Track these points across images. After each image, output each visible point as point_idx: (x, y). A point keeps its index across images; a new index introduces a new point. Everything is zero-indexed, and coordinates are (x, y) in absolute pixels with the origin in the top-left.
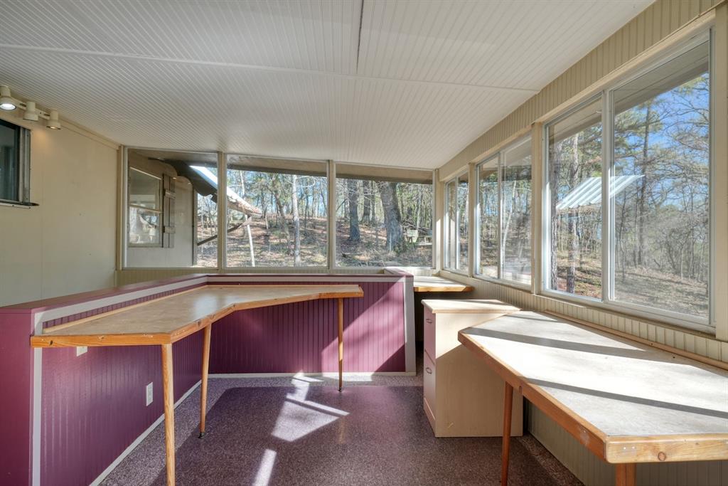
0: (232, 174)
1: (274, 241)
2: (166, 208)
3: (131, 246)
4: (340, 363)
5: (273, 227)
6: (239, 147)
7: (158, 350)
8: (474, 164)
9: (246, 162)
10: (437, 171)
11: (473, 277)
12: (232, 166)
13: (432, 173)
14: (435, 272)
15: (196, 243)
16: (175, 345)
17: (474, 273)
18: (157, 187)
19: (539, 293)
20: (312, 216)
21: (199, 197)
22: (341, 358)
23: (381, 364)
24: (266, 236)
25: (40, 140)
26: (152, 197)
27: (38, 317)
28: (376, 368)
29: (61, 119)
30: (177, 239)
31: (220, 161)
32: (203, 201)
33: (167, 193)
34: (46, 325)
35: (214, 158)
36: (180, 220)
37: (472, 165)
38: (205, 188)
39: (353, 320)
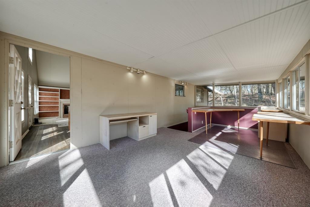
0: (215, 87)
1: (229, 101)
2: (202, 95)
3: (197, 102)
4: (239, 124)
5: (229, 97)
6: (217, 82)
7: (204, 113)
8: (284, 79)
9: (219, 84)
10: (277, 80)
11: (284, 108)
12: (216, 86)
13: (275, 81)
14: (276, 108)
15: (208, 101)
16: (207, 113)
17: (284, 107)
18: (201, 91)
19: (292, 111)
20: (244, 93)
21: (209, 92)
22: (239, 123)
23: (251, 126)
24: (227, 100)
25: (185, 87)
26: (200, 93)
27: (192, 109)
28: (250, 127)
29: (188, 83)
30: (204, 101)
31: (213, 85)
32: (210, 93)
33: (203, 92)
34: (193, 110)
35: (212, 85)
36: (205, 97)
37: (283, 79)
38: (210, 91)
39: (243, 116)
